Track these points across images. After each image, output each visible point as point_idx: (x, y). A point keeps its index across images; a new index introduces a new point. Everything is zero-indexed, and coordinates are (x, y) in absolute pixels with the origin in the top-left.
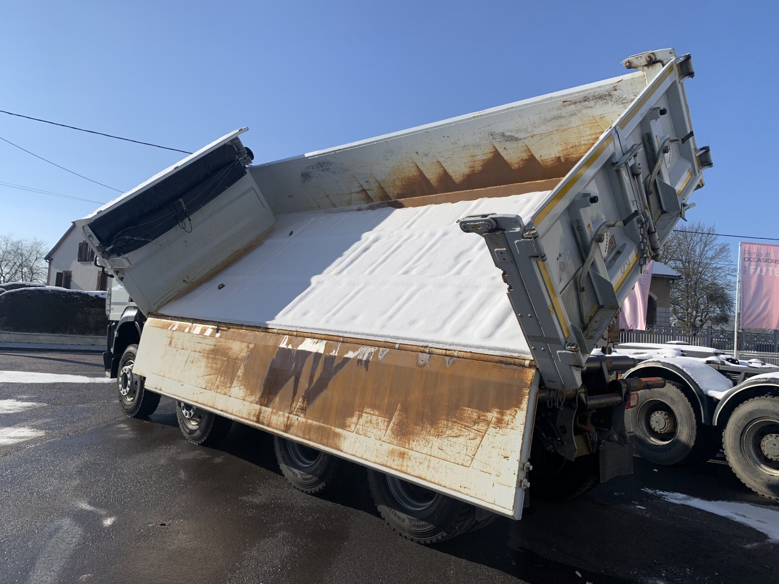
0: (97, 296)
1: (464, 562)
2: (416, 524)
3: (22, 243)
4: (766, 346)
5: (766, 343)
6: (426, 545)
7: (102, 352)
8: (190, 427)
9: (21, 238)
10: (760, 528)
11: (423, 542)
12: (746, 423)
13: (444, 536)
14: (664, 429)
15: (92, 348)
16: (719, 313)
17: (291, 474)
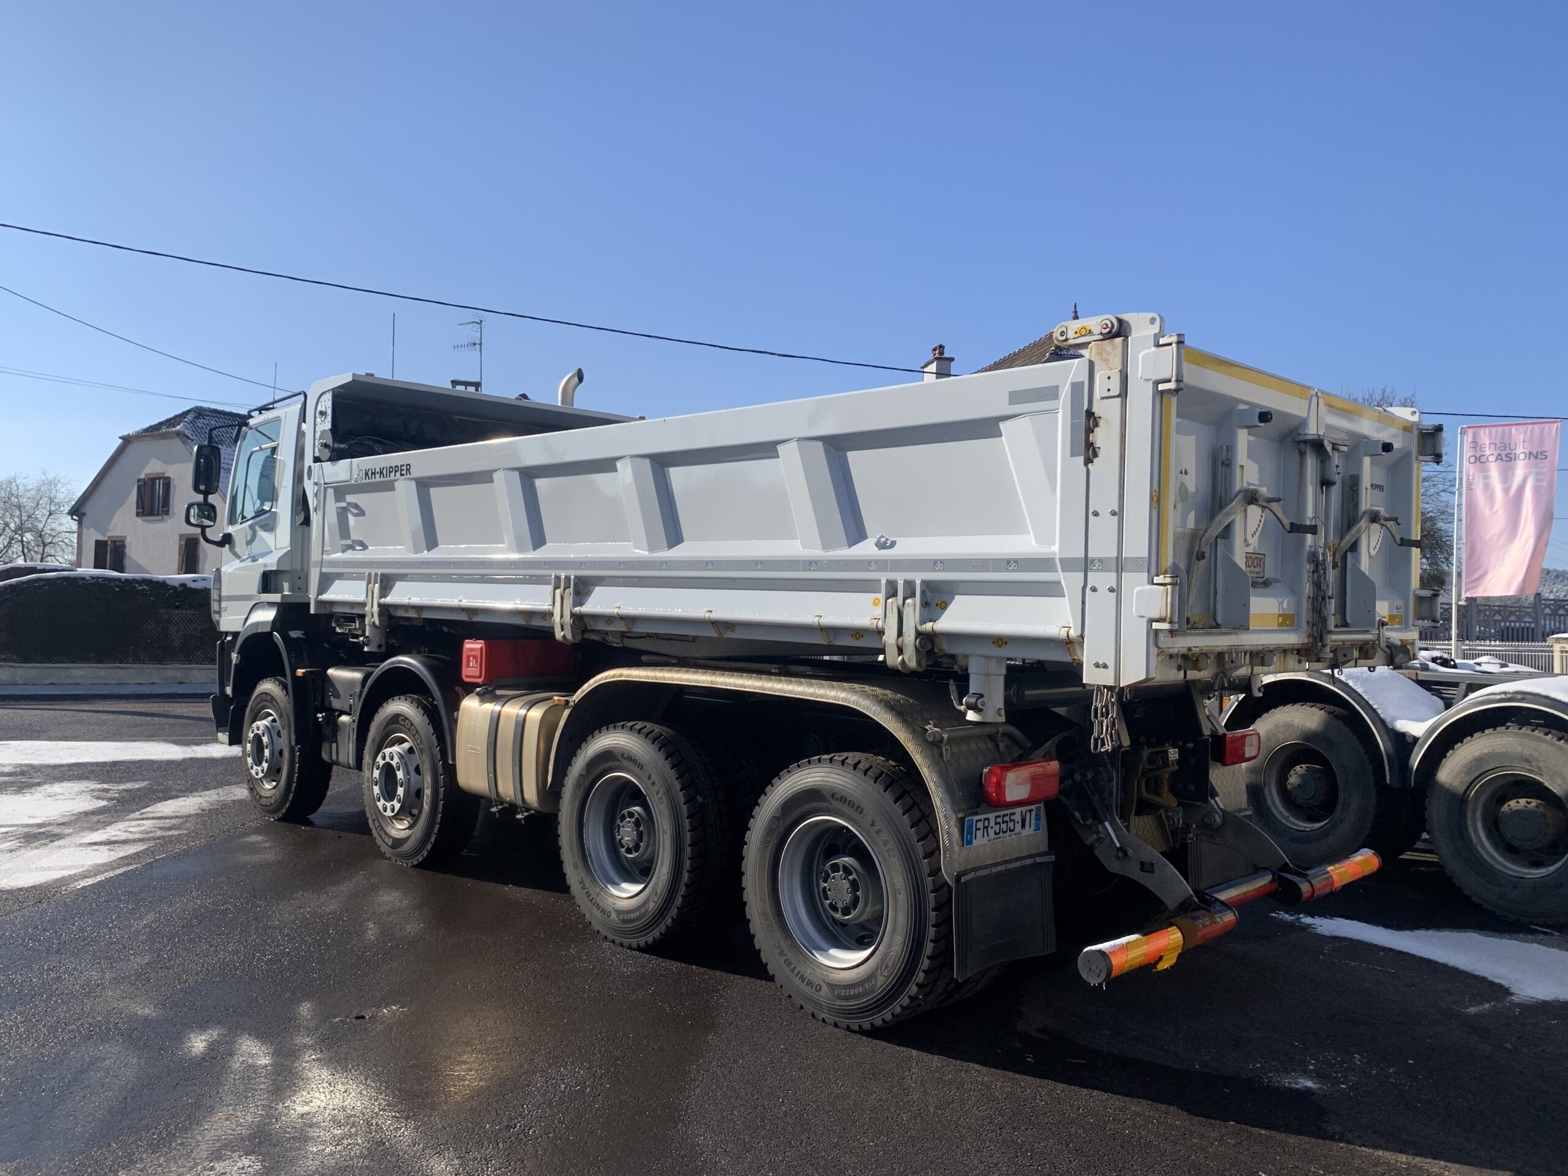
0: (183, 585)
1: (936, 1061)
2: (842, 994)
3: (18, 482)
4: (1518, 630)
5: (1518, 624)
6: (862, 1032)
7: (207, 696)
8: (394, 833)
9: (13, 475)
10: (1495, 977)
11: (857, 1028)
12: (1469, 779)
13: (896, 1013)
14: (1314, 799)
15: (181, 690)
16: (1426, 570)
17: (598, 914)
